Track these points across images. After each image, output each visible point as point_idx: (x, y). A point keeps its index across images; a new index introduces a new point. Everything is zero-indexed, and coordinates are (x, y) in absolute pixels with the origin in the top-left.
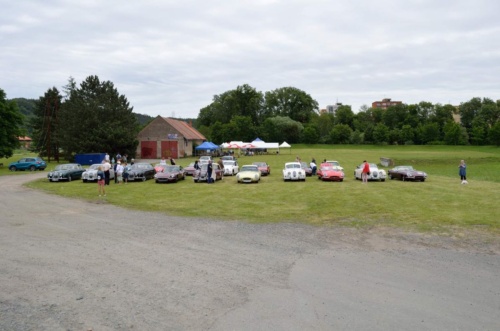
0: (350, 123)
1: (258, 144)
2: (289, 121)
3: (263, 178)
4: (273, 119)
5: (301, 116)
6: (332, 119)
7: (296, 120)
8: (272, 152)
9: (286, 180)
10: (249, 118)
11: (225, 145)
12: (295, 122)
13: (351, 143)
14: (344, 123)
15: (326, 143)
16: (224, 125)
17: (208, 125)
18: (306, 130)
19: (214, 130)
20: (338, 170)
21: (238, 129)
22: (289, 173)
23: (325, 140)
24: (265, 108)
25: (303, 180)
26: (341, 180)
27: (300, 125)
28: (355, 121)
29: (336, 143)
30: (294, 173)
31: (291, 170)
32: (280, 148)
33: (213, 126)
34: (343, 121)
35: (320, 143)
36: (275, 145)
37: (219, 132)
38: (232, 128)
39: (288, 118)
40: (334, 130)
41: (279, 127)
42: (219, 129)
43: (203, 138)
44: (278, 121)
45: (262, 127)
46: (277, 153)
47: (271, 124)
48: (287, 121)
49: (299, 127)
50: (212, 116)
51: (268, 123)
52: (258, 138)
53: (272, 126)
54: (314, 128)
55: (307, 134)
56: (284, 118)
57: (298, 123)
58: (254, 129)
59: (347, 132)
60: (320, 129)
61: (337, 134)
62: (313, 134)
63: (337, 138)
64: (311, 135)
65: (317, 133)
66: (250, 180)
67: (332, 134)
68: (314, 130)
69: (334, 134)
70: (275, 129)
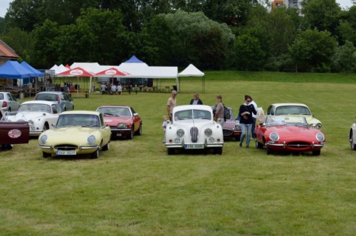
0: (333, 28)
1: (134, 69)
2: (205, 23)
3: (118, 145)
4: (168, 16)
5: (229, 12)
6: (296, 20)
7: (219, 19)
8: (163, 86)
9: (172, 151)
10: (118, 13)
11: (59, 70)
12: (214, 24)
13: (334, 70)
14: (321, 29)
15: (282, 69)
16: (63, 28)
17: (29, 28)
18: (239, 41)
19: (41, 38)
20: (308, 126)
21: (93, 37)
22: (180, 133)
23: (278, 64)
25: (217, 151)
26: (316, 152)
27: (227, 32)
28: (344, 25)
29: (303, 70)
30: (194, 132)
31: (187, 125)
32: (180, 78)
33: (38, 29)
34: (318, 24)
35: (268, 69)
36: (171, 72)
37: (52, 44)
38: (78, 35)
39: (200, 14)
40: (299, 42)
41: (183, 35)
42: (53, 36)
43: (9, 53)
45: (144, 32)
46: (173, 88)
47: (164, 26)
48: (198, 21)
49: (224, 34)
50: (40, 9)
51: (158, 24)
52: (134, 57)
53: (167, 33)
54: (256, 36)
55: (242, 49)
56: (194, 16)
57: (222, 27)
58: (128, 38)
59: (327, 47)
60: (269, 39)
61: (305, 51)
62: (254, 51)
63: (306, 60)
64: (249, 52)
65: (262, 48)
66: (74, 149)
67: (295, 51)
68: (256, 40)
69: (300, 50)
70: (173, 38)
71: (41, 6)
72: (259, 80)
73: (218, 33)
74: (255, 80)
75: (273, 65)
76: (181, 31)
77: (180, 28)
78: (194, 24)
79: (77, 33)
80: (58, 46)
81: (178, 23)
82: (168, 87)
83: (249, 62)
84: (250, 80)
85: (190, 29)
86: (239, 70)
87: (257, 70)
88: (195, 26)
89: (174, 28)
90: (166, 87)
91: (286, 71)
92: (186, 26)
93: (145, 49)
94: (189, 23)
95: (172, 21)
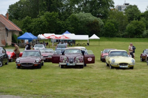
2: (91, 18)
4: (76, 15)
12: (95, 18)
13: (143, 37)
15: (123, 37)
18: (105, 25)
21: (47, 23)
24: (66, 6)
29: (132, 37)
35: (118, 37)
36: (86, 37)
44: (81, 17)
45: (68, 21)
46: (87, 44)
47: (76, 19)
48: (89, 17)
49: (100, 22)
50: (21, 12)
51: (73, 18)
52: (67, 31)
53: (77, 21)
54: (113, 23)
55: (108, 28)
56: (87, 14)
57: (98, 19)
58: (61, 24)
59: (142, 27)
60: (118, 24)
61: (133, 29)
62: (113, 29)
63: (133, 33)
64: (110, 30)
65: (115, 28)
66: (126, 65)
67: (129, 29)
68: (113, 25)
69: (131, 29)
70: (79, 24)
71: (21, 10)
72: (115, 41)
73: (97, 22)
74: (113, 41)
75: (119, 35)
76: (82, 21)
77: (82, 20)
78: (87, 18)
79: (41, 21)
80: (32, 27)
81: (81, 18)
82: (85, 44)
83: (111, 34)
84: (111, 41)
85: (86, 20)
86: (106, 37)
87: (113, 37)
88: (88, 19)
89: (79, 20)
90: (84, 44)
91: (125, 37)
92: (84, 19)
93: (68, 28)
94: (85, 18)
95: (78, 17)
